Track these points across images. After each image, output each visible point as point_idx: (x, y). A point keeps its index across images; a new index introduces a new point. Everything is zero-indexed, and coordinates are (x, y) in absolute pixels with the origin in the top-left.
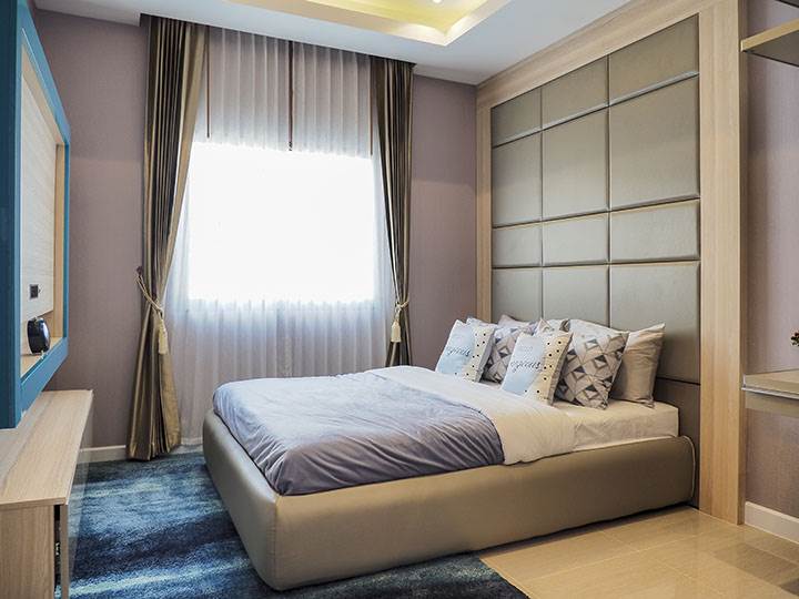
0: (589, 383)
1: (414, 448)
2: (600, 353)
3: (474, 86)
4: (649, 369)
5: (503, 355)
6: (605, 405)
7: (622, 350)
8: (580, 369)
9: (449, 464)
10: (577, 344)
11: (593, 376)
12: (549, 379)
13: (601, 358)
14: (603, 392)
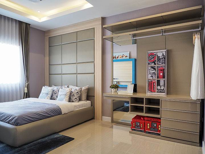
0: (75, 98)
1: (44, 113)
2: (77, 91)
3: (44, 31)
4: (86, 94)
5: (55, 94)
6: (78, 102)
7: (81, 91)
8: (73, 95)
9: (51, 115)
10: (73, 90)
11: (76, 96)
12: (68, 97)
13: (78, 93)
14: (78, 99)
